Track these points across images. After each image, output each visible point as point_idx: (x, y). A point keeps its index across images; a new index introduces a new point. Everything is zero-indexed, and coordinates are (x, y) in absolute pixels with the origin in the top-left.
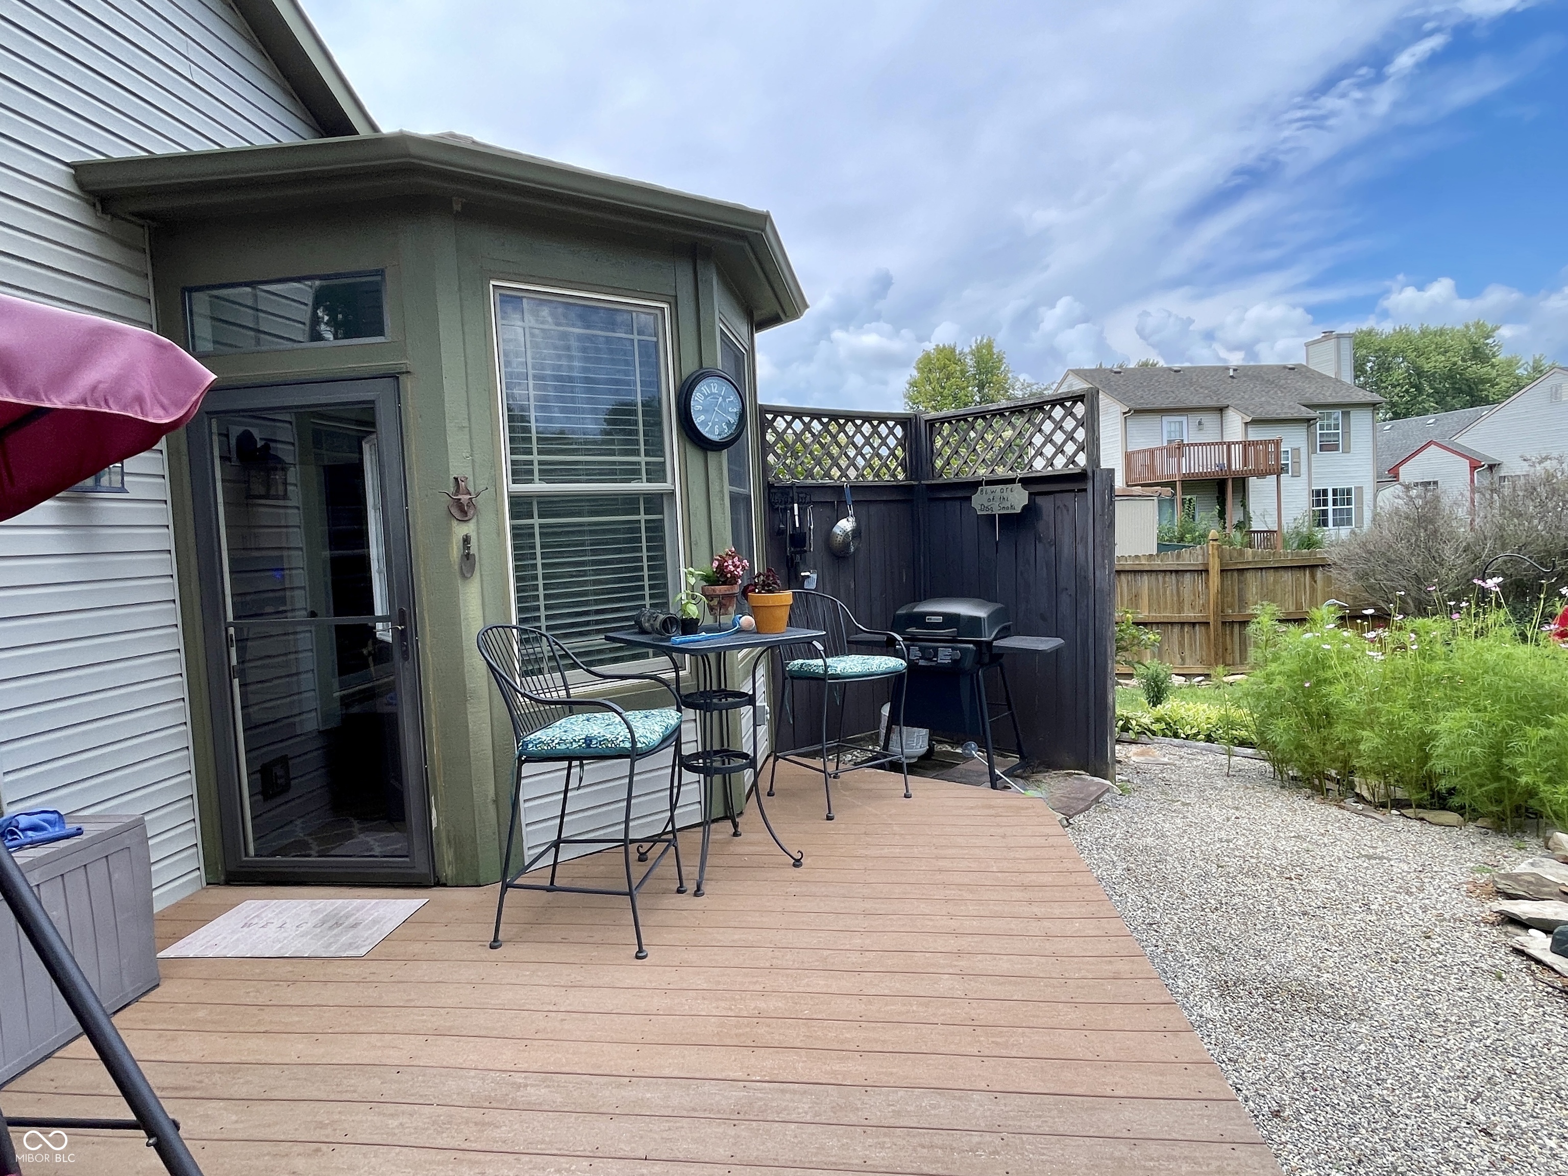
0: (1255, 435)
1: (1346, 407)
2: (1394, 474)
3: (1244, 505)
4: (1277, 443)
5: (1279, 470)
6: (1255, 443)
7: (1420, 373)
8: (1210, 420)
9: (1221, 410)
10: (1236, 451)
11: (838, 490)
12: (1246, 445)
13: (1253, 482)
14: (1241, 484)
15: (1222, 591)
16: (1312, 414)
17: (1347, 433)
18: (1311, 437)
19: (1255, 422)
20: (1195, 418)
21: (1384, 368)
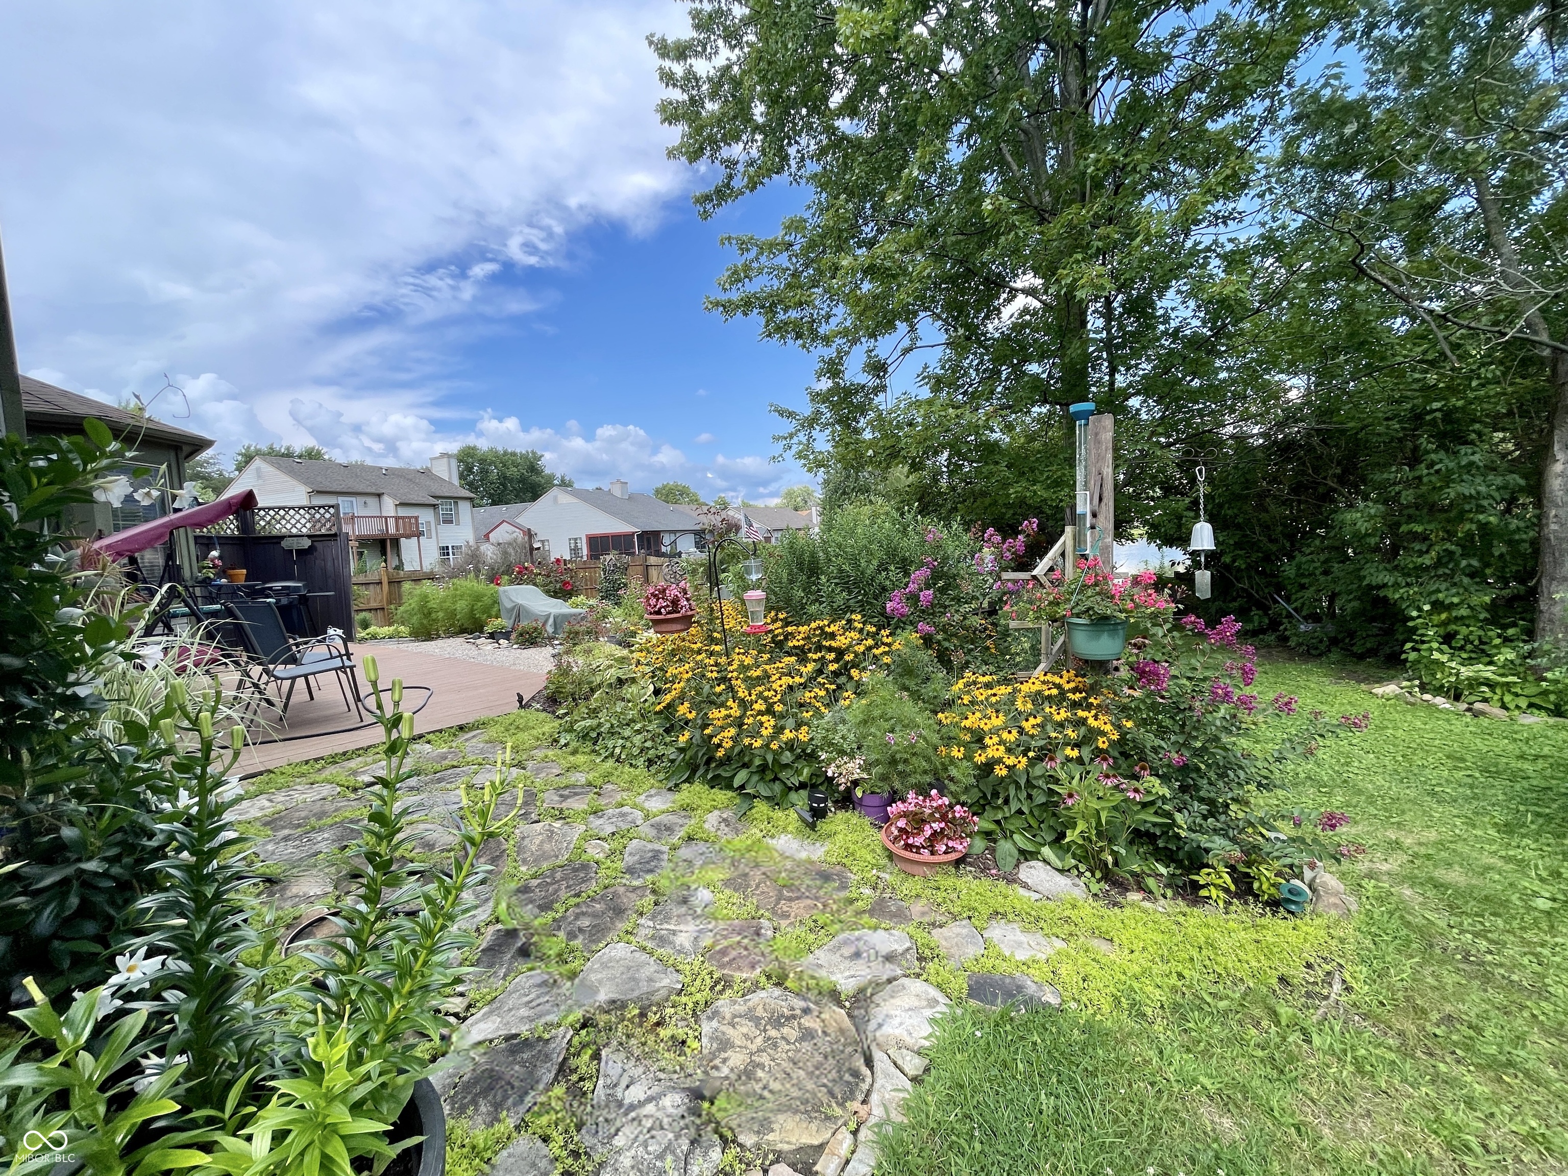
0: (403, 512)
1: (457, 499)
2: (487, 537)
3: (399, 555)
4: (416, 518)
5: (419, 534)
6: (403, 518)
7: (505, 478)
8: (372, 501)
9: (379, 495)
10: (391, 522)
11: (210, 538)
12: (397, 519)
13: (403, 540)
14: (396, 542)
15: (390, 592)
16: (435, 501)
17: (457, 514)
18: (437, 514)
19: (403, 504)
20: (361, 499)
21: (484, 472)
